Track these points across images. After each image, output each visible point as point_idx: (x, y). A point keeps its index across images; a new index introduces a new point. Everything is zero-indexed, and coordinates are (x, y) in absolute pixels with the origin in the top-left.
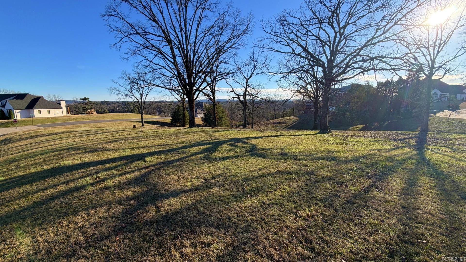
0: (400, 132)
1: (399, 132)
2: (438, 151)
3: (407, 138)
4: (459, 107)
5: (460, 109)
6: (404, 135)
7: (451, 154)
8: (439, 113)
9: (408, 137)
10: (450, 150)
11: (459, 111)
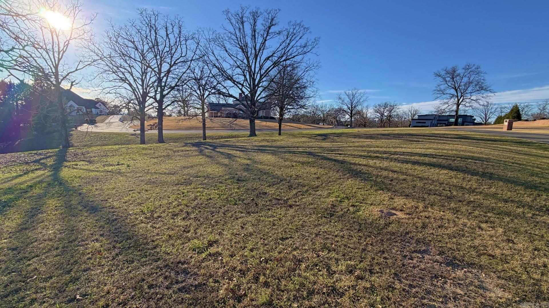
0: (36, 152)
1: (34, 152)
2: (75, 167)
3: (43, 159)
4: (96, 121)
5: (97, 123)
6: (40, 154)
7: (86, 167)
8: (80, 127)
9: (45, 157)
10: (87, 164)
11: (96, 124)
